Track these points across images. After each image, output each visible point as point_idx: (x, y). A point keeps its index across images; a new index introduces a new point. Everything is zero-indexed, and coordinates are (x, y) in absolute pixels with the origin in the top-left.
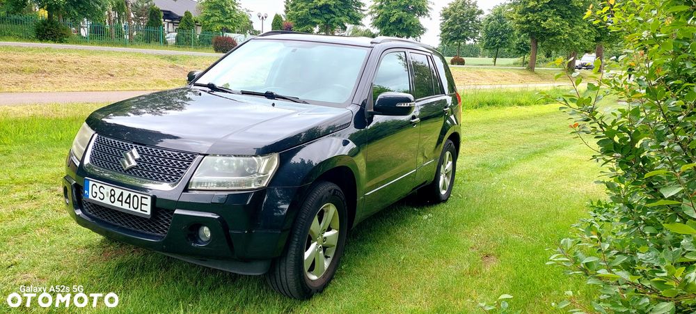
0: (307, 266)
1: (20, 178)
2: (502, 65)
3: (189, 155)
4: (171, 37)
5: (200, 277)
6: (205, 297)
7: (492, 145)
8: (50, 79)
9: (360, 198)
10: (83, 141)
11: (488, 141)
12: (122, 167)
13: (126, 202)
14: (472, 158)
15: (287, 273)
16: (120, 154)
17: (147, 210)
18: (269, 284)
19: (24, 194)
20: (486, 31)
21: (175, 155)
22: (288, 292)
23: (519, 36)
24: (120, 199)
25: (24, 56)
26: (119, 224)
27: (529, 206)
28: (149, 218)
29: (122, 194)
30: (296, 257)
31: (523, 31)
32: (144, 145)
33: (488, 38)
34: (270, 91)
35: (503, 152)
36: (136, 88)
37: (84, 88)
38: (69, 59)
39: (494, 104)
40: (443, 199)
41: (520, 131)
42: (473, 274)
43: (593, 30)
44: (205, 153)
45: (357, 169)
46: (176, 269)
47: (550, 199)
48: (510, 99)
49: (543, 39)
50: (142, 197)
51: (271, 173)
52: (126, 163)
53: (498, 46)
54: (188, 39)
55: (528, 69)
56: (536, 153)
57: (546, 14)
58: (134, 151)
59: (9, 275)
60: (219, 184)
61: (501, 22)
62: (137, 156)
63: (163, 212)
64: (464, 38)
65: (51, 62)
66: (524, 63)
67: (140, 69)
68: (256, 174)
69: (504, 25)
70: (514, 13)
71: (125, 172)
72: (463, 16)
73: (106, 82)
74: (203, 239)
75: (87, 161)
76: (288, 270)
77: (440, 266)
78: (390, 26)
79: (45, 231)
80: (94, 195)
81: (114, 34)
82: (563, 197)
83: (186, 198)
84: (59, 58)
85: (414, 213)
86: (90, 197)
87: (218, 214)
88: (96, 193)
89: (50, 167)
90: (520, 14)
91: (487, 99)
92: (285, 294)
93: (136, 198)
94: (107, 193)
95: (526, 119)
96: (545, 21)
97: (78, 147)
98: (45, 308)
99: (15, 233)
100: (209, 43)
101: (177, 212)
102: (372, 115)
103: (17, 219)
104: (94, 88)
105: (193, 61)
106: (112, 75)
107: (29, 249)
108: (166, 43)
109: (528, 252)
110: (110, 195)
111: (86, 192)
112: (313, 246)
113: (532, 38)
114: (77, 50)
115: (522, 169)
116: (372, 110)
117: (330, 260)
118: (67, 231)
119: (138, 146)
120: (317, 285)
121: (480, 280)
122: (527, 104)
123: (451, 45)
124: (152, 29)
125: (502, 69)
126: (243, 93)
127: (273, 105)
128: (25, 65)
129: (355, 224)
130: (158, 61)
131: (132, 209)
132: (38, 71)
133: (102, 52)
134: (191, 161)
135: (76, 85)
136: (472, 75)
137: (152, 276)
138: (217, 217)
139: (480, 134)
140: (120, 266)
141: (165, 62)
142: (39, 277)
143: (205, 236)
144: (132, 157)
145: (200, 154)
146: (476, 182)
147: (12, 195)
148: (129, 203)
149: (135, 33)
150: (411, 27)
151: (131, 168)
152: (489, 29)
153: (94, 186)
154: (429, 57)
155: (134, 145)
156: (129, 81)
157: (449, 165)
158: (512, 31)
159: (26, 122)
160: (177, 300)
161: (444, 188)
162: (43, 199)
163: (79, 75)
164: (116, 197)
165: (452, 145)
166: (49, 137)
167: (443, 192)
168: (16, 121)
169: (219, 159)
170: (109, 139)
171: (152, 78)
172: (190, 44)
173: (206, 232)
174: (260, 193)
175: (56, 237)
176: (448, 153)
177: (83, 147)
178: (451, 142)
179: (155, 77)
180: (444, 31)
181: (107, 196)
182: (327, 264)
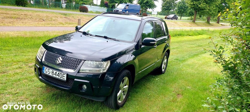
0: (118, 98)
1: (15, 60)
2: (183, 20)
3: (79, 60)
4: (64, 5)
5: (81, 100)
6: (83, 108)
7: (180, 51)
8: (22, 21)
9: (136, 74)
10: (41, 52)
11: (178, 49)
12: (56, 63)
13: (57, 75)
14: (173, 56)
15: (112, 101)
16: (55, 58)
17: (65, 78)
18: (105, 104)
19: (17, 66)
20: (178, 7)
21: (75, 60)
22: (111, 107)
23: (190, 9)
24: (56, 74)
25: (12, 12)
26: (55, 82)
27: (193, 76)
28: (66, 81)
29: (56, 72)
30: (115, 96)
31: (192, 8)
32: (64, 56)
33: (179, 9)
34: (106, 36)
35: (184, 54)
36: (52, 25)
37: (34, 25)
38: (28, 14)
39: (180, 35)
40: (163, 72)
41: (190, 46)
42: (174, 101)
43: (218, 8)
44: (85, 60)
45: (136, 65)
46: (72, 97)
47: (200, 73)
48: (186, 34)
49: (199, 11)
50: (63, 74)
51: (107, 67)
52: (57, 61)
53: (182, 13)
54: (70, 6)
55: (193, 22)
56: (195, 55)
57: (200, 2)
58: (60, 58)
59: (16, 97)
60: (89, 71)
61: (184, 4)
62: (61, 60)
63: (70, 79)
64: (170, 9)
65: (22, 14)
66: (191, 19)
67: (54, 18)
68: (102, 68)
69: (185, 5)
70: (189, 1)
71: (57, 65)
72: (170, 1)
73: (42, 23)
74: (84, 89)
75: (43, 60)
76: (112, 100)
77: (162, 98)
78: (143, 4)
79: (26, 80)
80: (46, 72)
81: (43, 4)
82: (205, 73)
83: (79, 75)
84: (25, 13)
85: (153, 78)
86: (45, 73)
87: (89, 81)
88: (47, 71)
89: (25, 56)
90: (191, 1)
91: (178, 33)
92: (110, 107)
93: (61, 74)
94: (51, 72)
95: (192, 41)
96: (200, 4)
97: (39, 54)
98: (29, 110)
99: (16, 81)
100: (78, 8)
101: (75, 80)
102: (141, 45)
103: (16, 76)
104: (38, 25)
105: (72, 16)
106: (44, 20)
107: (21, 87)
108: (62, 7)
109: (193, 94)
110: (52, 72)
111: (43, 71)
112: (120, 91)
113: (195, 10)
114: (31, 10)
115: (191, 61)
116: (141, 44)
117: (125, 96)
118: (34, 81)
119: (62, 56)
120: (121, 104)
121: (176, 104)
122: (192, 35)
123: (165, 11)
124: (57, 2)
125: (183, 21)
126: (96, 36)
127: (107, 42)
128: (13, 16)
129: (134, 83)
130: (60, 15)
131: (59, 78)
132: (17, 18)
133: (40, 11)
134: (80, 62)
135: (31, 23)
136: (173, 23)
137: (64, 99)
138: (89, 82)
139: (176, 47)
140: (53, 95)
141: (62, 16)
142: (26, 98)
143: (84, 88)
144: (60, 60)
145: (83, 60)
146: (175, 66)
147: (13, 67)
148: (59, 76)
149: (51, 4)
150: (151, 5)
151: (59, 64)
152: (179, 6)
153: (46, 69)
154: (161, 23)
155: (60, 56)
156: (50, 22)
157: (165, 61)
158: (187, 7)
159: (15, 38)
160: (74, 108)
161: (163, 69)
162: (24, 68)
163: (32, 20)
164: (54, 73)
165: (167, 54)
166: (24, 44)
167: (163, 70)
168: (12, 38)
169: (90, 62)
170: (51, 53)
171: (58, 22)
172: (71, 8)
173: (85, 87)
174: (104, 74)
175: (30, 83)
176: (165, 57)
177: (42, 55)
178: (167, 53)
179: (59, 21)
180: (163, 7)
181: (51, 73)
182: (124, 97)
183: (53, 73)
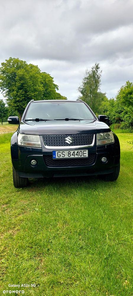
12: (67, 144)
13: (76, 155)
16: (64, 139)
17: (86, 155)
21: (87, 136)
24: (73, 154)
28: (88, 158)
50: (84, 151)
52: (68, 142)
58: (69, 137)
62: (72, 139)
68: (109, 139)
86: (57, 157)
88: (60, 155)
93: (81, 152)
111: (54, 156)
119: (70, 135)
131: (79, 156)
144: (70, 140)
145: (95, 134)
153: (58, 152)
170: (52, 136)
181: (67, 155)
183: (70, 154)
